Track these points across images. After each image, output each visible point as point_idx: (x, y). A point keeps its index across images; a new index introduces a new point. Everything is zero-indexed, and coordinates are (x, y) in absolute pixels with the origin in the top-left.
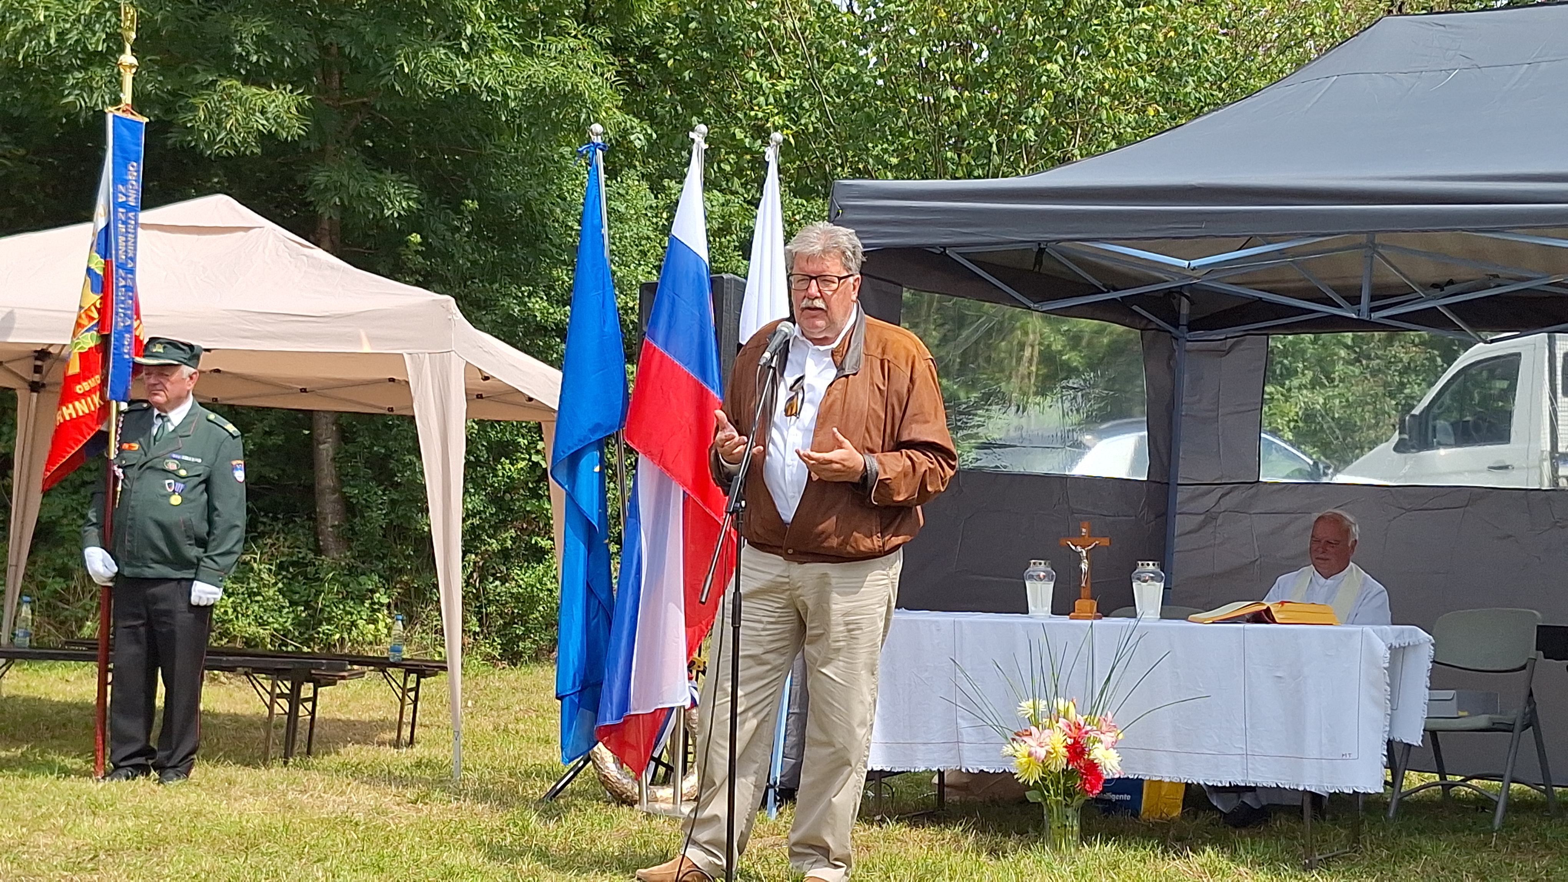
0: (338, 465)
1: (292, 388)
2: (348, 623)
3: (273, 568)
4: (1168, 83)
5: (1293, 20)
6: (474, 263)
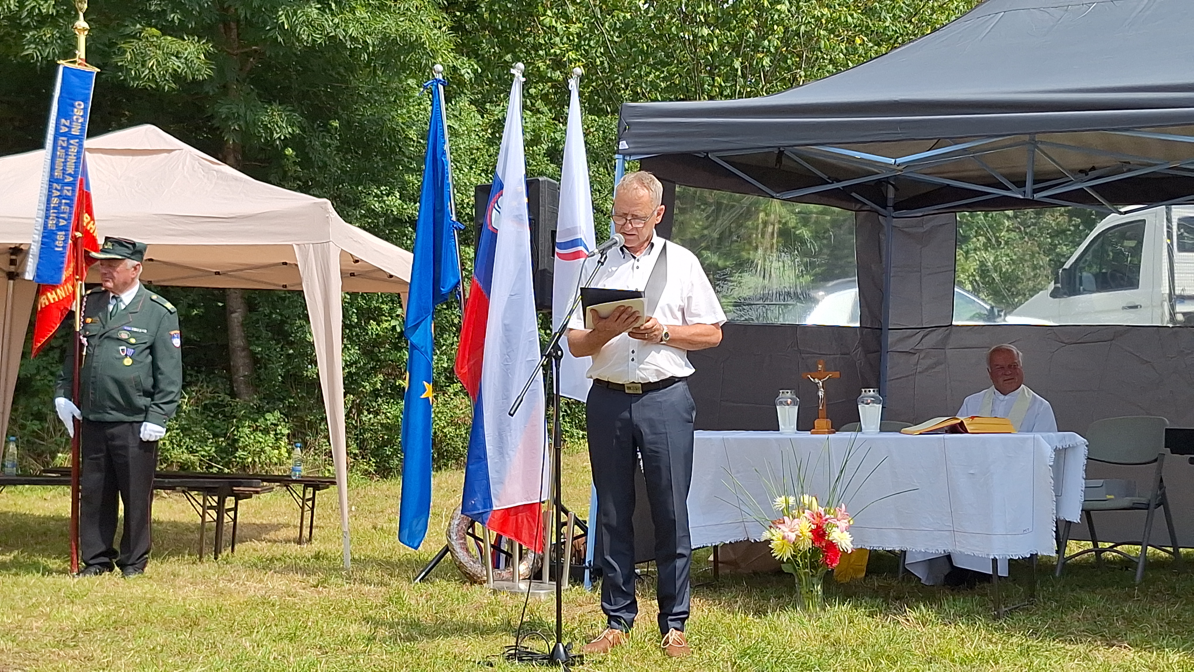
0: (246, 329)
1: (209, 272)
2: (258, 449)
3: (200, 409)
6: (343, 170)
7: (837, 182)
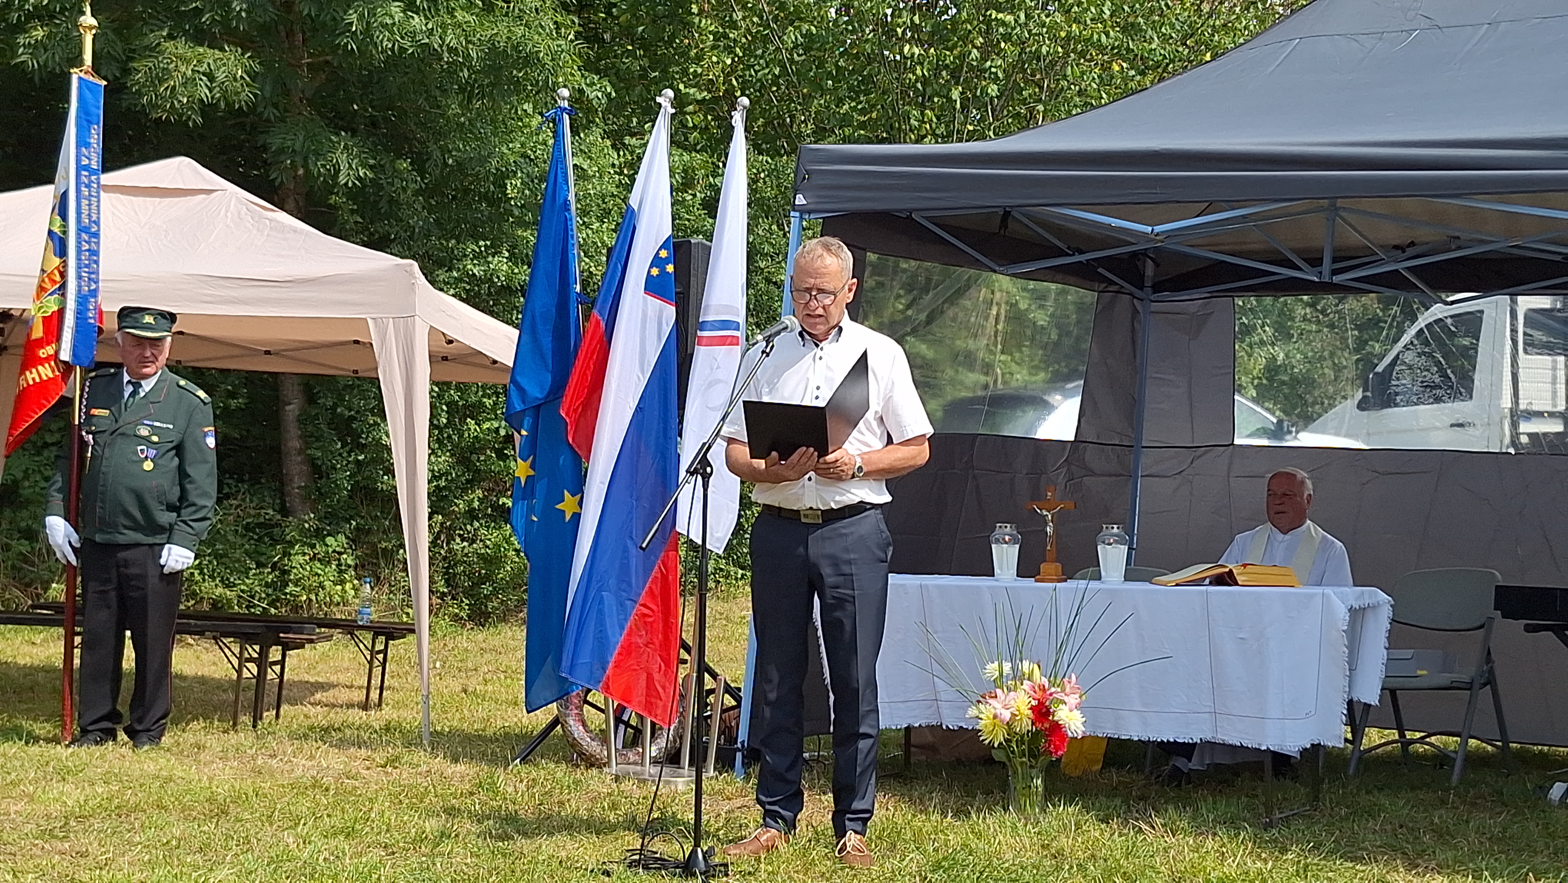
0: (303, 426)
1: (256, 350)
2: (314, 584)
3: (239, 530)
7: (1080, 254)
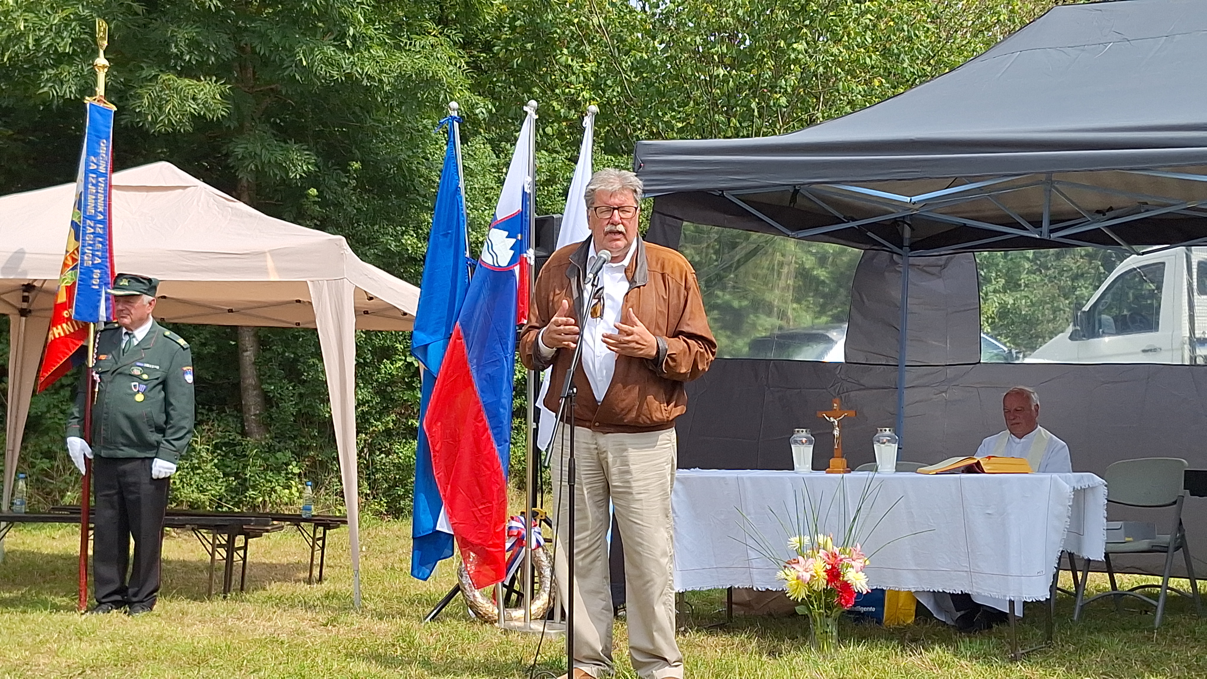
0: (258, 367)
1: (222, 309)
2: (268, 489)
4: (889, 61)
5: (984, 11)
6: (359, 210)
7: (853, 221)
